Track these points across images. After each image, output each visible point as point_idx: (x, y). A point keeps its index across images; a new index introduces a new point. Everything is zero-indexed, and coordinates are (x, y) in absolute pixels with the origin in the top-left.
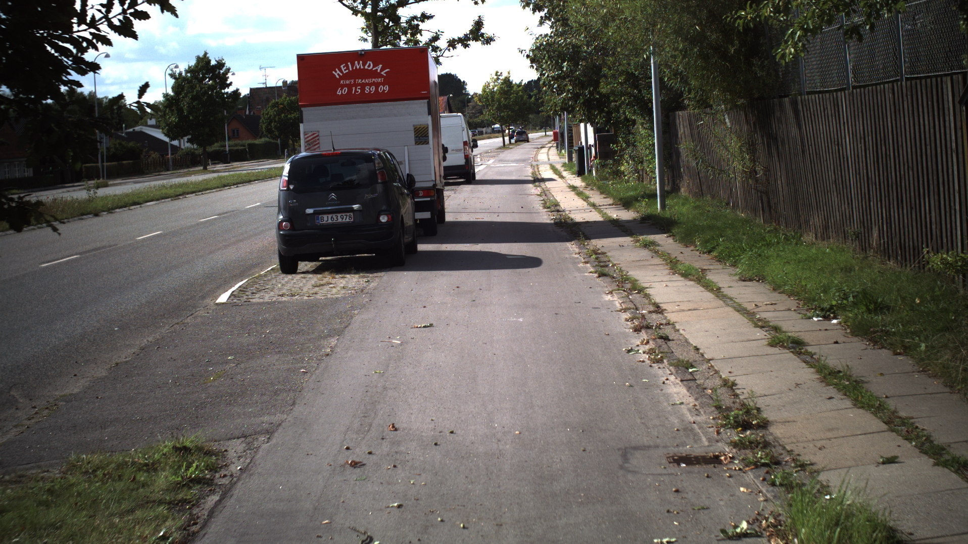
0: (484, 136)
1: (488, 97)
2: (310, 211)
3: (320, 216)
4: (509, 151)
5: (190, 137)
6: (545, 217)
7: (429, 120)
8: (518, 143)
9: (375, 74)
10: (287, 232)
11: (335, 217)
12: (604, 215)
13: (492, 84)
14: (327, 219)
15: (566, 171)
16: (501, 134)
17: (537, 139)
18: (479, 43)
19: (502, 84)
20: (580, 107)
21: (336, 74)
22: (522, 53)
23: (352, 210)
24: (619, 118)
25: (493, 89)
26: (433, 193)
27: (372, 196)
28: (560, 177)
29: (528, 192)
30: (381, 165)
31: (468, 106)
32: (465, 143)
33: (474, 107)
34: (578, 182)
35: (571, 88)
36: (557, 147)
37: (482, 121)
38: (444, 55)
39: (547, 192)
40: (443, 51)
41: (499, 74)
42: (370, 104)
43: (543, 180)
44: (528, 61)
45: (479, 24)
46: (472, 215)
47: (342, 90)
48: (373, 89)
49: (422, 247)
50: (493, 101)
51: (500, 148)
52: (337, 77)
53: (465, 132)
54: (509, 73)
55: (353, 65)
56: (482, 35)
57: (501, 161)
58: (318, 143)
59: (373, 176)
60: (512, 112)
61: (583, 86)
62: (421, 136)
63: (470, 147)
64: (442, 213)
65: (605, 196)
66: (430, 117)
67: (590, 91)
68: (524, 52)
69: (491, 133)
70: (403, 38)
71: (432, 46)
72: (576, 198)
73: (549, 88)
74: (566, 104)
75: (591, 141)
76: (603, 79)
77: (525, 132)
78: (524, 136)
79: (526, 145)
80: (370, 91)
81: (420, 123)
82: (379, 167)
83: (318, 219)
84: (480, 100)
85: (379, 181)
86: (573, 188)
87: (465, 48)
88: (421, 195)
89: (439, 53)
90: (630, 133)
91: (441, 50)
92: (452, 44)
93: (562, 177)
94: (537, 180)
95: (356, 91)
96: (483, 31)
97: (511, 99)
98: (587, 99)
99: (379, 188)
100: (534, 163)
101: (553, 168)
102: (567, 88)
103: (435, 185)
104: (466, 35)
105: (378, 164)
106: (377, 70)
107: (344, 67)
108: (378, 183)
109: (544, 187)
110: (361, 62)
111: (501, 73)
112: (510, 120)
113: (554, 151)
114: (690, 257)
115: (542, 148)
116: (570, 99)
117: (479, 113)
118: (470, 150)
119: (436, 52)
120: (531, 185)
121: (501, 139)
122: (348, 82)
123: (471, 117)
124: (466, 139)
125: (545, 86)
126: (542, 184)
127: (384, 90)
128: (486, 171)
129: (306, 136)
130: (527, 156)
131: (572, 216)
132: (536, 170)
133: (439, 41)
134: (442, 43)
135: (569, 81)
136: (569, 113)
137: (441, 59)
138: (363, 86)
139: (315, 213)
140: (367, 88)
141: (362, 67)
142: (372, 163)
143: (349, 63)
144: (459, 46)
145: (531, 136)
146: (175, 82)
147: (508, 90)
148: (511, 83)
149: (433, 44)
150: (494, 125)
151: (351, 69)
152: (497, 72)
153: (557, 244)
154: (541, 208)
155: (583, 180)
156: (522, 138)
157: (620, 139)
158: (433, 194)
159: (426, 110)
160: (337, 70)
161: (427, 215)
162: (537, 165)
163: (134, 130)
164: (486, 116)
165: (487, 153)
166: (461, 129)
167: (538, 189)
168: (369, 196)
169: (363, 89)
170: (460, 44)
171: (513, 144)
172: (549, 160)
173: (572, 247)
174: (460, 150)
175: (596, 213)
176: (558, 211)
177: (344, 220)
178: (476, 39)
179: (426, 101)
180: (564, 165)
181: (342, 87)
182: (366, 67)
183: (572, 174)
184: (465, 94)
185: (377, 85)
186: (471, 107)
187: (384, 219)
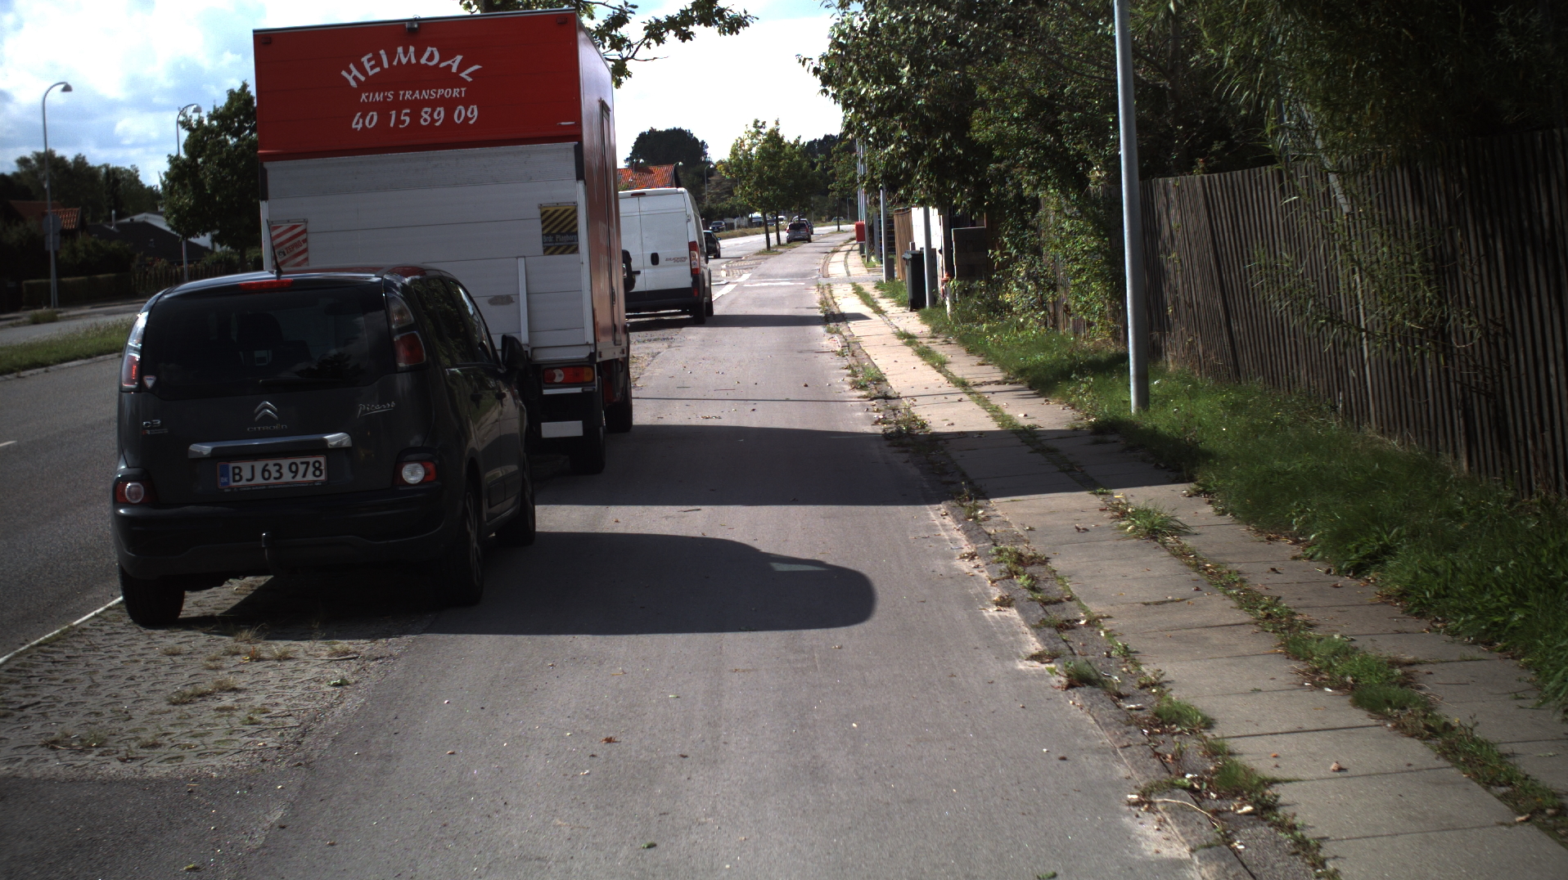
0: (736, 231)
1: (740, 164)
2: (201, 450)
3: (232, 465)
4: (777, 258)
5: (217, 232)
7: (578, 195)
8: (792, 244)
9: (448, 79)
10: (139, 510)
11: (273, 469)
12: (996, 413)
13: (748, 142)
14: (250, 475)
15: (884, 297)
16: (763, 229)
17: (824, 236)
18: (714, 29)
19: (766, 141)
20: (924, 172)
21: (350, 78)
22: (804, 64)
23: (322, 448)
24: (1004, 195)
25: (750, 150)
26: (590, 372)
28: (876, 312)
29: (816, 345)
30: (409, 317)
31: (708, 181)
32: (692, 246)
33: (718, 184)
34: (913, 323)
35: (905, 133)
36: (861, 251)
37: (733, 207)
38: (636, 57)
39: (854, 347)
40: (635, 47)
41: (760, 124)
42: (431, 153)
43: (844, 318)
44: (817, 81)
46: (697, 406)
47: (363, 117)
48: (440, 115)
50: (749, 170)
51: (760, 253)
52: (353, 84)
53: (692, 225)
54: (777, 123)
55: (391, 55)
56: (721, 12)
57: (763, 276)
58: (305, 250)
59: (382, 350)
60: (781, 190)
61: (929, 129)
62: (558, 232)
63: (702, 253)
65: (980, 360)
66: (581, 185)
67: (944, 139)
68: (808, 62)
69: (746, 227)
71: (612, 38)
72: (918, 362)
73: (859, 134)
74: (895, 167)
75: (938, 242)
76: (978, 111)
77: (807, 225)
78: (803, 232)
79: (806, 247)
80: (433, 121)
81: (555, 201)
82: (400, 321)
83: (225, 474)
84: (727, 170)
85: (402, 365)
86: (908, 338)
87: (684, 41)
88: (558, 379)
89: (625, 53)
90: (1025, 225)
91: (630, 46)
92: (655, 32)
93: (879, 311)
94: (833, 318)
95: (399, 121)
97: (780, 167)
98: (938, 158)
99: (402, 385)
100: (823, 281)
101: (860, 291)
103: (595, 355)
104: (684, 13)
105: (399, 312)
106: (450, 67)
107: (369, 60)
108: (396, 370)
109: (846, 333)
110: (412, 49)
111: (764, 123)
112: (779, 204)
113: (855, 259)
115: (834, 252)
116: (903, 156)
117: (727, 193)
118: (703, 258)
119: (620, 49)
120: (820, 329)
121: (763, 237)
122: (379, 97)
124: (693, 237)
126: (842, 327)
127: (467, 119)
128: (733, 296)
129: (274, 233)
130: (808, 268)
131: (921, 414)
132: (828, 295)
133: (626, 26)
134: (633, 30)
135: (902, 119)
137: (630, 65)
138: (416, 107)
139: (216, 456)
140: (425, 114)
141: (413, 61)
142: (381, 314)
143: (382, 52)
144: (670, 36)
145: (815, 231)
146: (189, 136)
147: (776, 153)
148: (781, 140)
149: (614, 33)
150: (752, 213)
151: (386, 65)
152: (757, 122)
154: (848, 387)
155: (925, 319)
156: (801, 236)
157: (1005, 240)
158: (588, 378)
159: (571, 167)
160: (352, 66)
161: (572, 428)
162: (829, 285)
163: (132, 220)
164: (739, 197)
166: (685, 218)
167: (836, 337)
169: (415, 116)
170: (672, 32)
171: (784, 245)
172: (848, 273)
174: (683, 259)
175: (974, 405)
176: (886, 398)
177: (299, 478)
178: (707, 21)
179: (572, 144)
180: (879, 285)
181: (366, 109)
182: (423, 61)
183: (900, 304)
184: (704, 162)
185: (450, 105)
186: (713, 183)
187: (413, 474)
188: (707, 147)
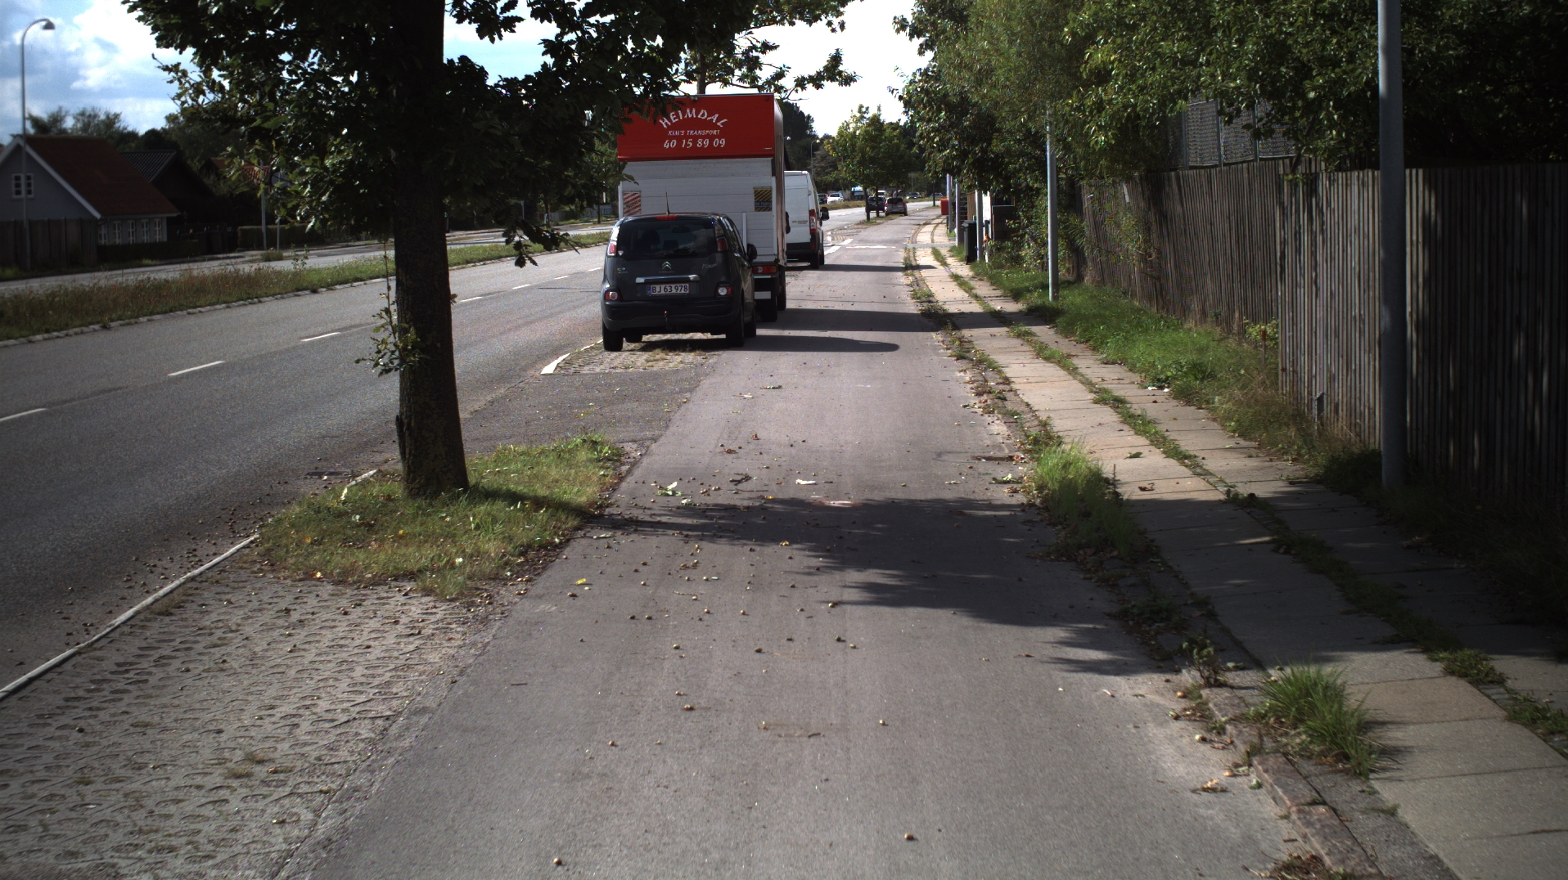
0: (839, 203)
1: (845, 142)
2: (640, 280)
3: (652, 286)
4: (876, 227)
6: (912, 308)
7: (773, 182)
10: (614, 303)
11: (668, 288)
12: (986, 306)
13: (852, 126)
14: (659, 290)
15: (952, 256)
17: (920, 211)
18: (836, 83)
19: (869, 125)
20: (969, 168)
22: (893, 92)
23: (688, 281)
24: (1020, 185)
25: (855, 132)
26: (774, 270)
27: (710, 266)
28: (942, 265)
29: (895, 281)
30: (722, 232)
31: (814, 155)
32: (812, 213)
33: (823, 158)
34: (965, 271)
35: (956, 143)
36: (946, 224)
37: (837, 181)
38: (790, 97)
39: (921, 283)
40: (790, 91)
41: (864, 109)
42: (703, 161)
43: (919, 267)
44: (901, 104)
45: (836, 59)
46: (819, 303)
47: (670, 142)
48: (707, 142)
49: (760, 332)
50: (853, 150)
51: (862, 223)
53: (812, 198)
54: (879, 109)
56: (840, 73)
57: (862, 241)
58: (640, 206)
59: (711, 244)
60: (881, 169)
61: (973, 141)
62: (763, 201)
63: (818, 218)
64: (781, 297)
65: (994, 287)
66: (774, 179)
67: (982, 147)
68: (895, 92)
69: (848, 200)
70: (738, 73)
71: (775, 86)
72: (957, 288)
73: (928, 141)
74: (949, 164)
75: (986, 216)
76: (997, 134)
77: (900, 200)
78: (900, 206)
79: (902, 220)
80: (704, 145)
81: (761, 186)
82: (717, 234)
83: (649, 289)
84: (833, 147)
85: (719, 250)
86: (956, 278)
87: (817, 89)
88: (761, 271)
89: (783, 95)
91: (786, 91)
92: (801, 83)
93: (945, 264)
94: (910, 267)
95: (687, 145)
96: (841, 68)
97: (881, 148)
98: (978, 159)
99: (719, 258)
100: (910, 246)
101: (936, 254)
102: (951, 143)
103: (777, 260)
104: (819, 73)
105: (716, 230)
108: (717, 252)
109: (917, 275)
111: (867, 109)
112: (879, 180)
113: (943, 229)
114: (1064, 345)
115: (925, 224)
116: (955, 157)
117: (831, 166)
118: (818, 223)
120: (900, 274)
122: (677, 133)
123: (818, 174)
124: (812, 207)
125: (923, 139)
126: (916, 273)
127: (720, 145)
128: (839, 253)
129: (625, 197)
130: (901, 236)
131: (946, 307)
132: (911, 255)
133: (783, 79)
134: (788, 82)
135: (955, 134)
136: (953, 175)
138: (695, 138)
139: (647, 283)
140: (700, 142)
142: (711, 230)
144: (810, 86)
145: (910, 206)
147: (877, 135)
148: (883, 123)
149: (776, 83)
150: (855, 187)
152: (861, 107)
153: (921, 334)
154: (909, 298)
155: (972, 269)
156: (897, 209)
157: (1021, 214)
158: (774, 273)
159: (769, 170)
161: (766, 295)
162: (914, 248)
164: (843, 172)
165: (841, 231)
166: (807, 193)
167: (910, 278)
168: (706, 266)
169: (695, 143)
170: (811, 84)
171: (882, 217)
172: (933, 241)
173: (936, 337)
174: (805, 222)
175: (977, 304)
176: (930, 302)
177: (679, 292)
178: (832, 79)
179: (770, 159)
180: (951, 250)
181: (671, 138)
183: (961, 260)
184: (810, 136)
185: (712, 138)
186: (818, 157)
187: (723, 292)
188: (813, 121)
